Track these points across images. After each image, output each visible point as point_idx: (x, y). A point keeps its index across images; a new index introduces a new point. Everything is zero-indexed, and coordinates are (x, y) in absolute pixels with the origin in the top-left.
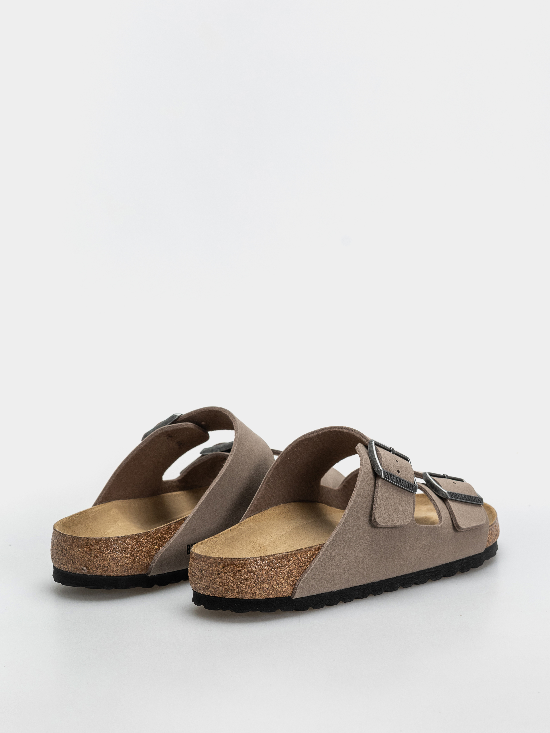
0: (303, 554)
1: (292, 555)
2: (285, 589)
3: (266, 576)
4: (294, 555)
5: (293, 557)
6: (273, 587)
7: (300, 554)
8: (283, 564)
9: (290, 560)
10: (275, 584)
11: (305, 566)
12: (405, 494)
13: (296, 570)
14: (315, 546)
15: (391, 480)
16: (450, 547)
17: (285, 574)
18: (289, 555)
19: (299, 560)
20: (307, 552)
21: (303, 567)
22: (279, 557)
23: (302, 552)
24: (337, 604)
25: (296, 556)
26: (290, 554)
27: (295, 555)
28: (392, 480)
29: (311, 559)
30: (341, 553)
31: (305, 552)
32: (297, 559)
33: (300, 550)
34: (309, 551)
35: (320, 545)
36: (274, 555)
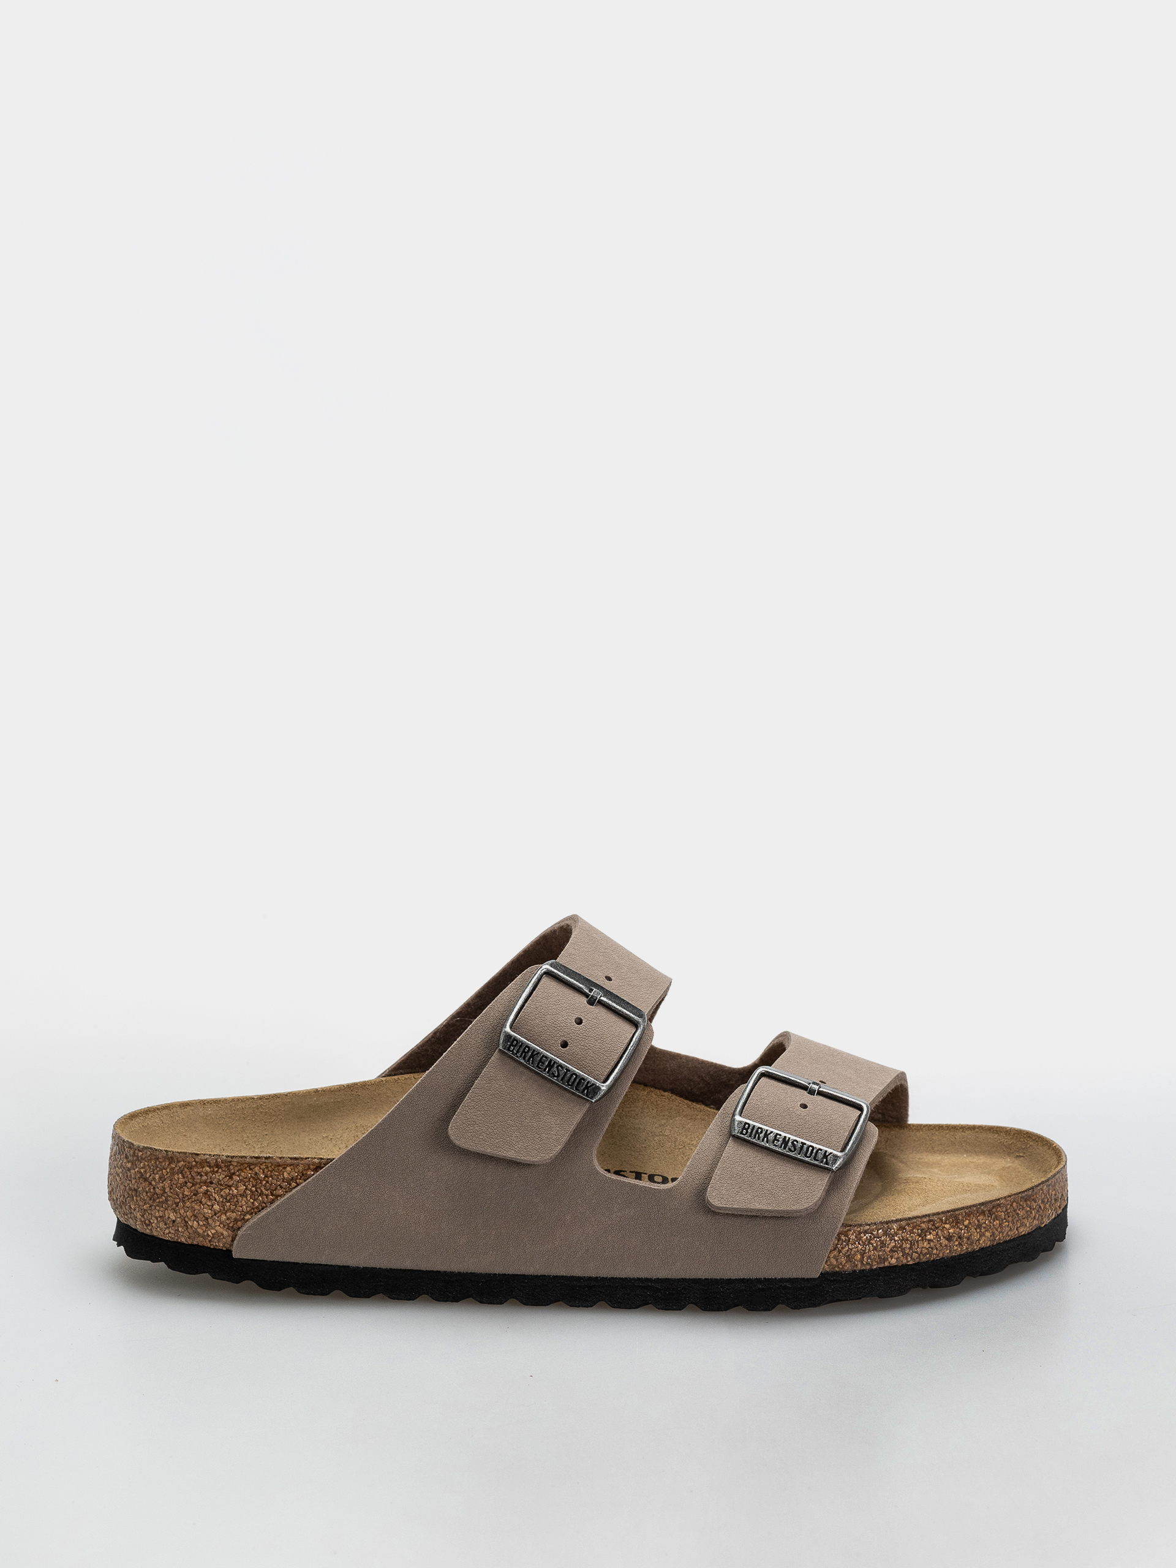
0: (270, 1169)
1: (242, 1164)
2: (213, 1231)
3: (170, 1195)
4: (246, 1165)
5: (244, 1170)
6: (186, 1222)
7: (263, 1167)
8: (214, 1179)
9: (234, 1174)
10: (189, 1217)
11: (272, 1195)
12: (563, 1096)
13: (244, 1199)
14: (309, 1158)
15: (524, 1058)
16: (697, 1243)
17: (215, 1200)
18: (235, 1164)
19: (258, 1179)
20: (285, 1168)
21: (267, 1196)
22: (208, 1160)
23: (270, 1165)
24: (369, 1298)
25: (250, 1169)
26: (238, 1162)
27: (249, 1166)
28: (527, 1058)
29: (290, 1185)
30: (367, 1189)
31: (279, 1166)
32: (253, 1175)
33: (266, 1158)
34: (291, 1165)
35: (321, 1159)
36: (197, 1155)
